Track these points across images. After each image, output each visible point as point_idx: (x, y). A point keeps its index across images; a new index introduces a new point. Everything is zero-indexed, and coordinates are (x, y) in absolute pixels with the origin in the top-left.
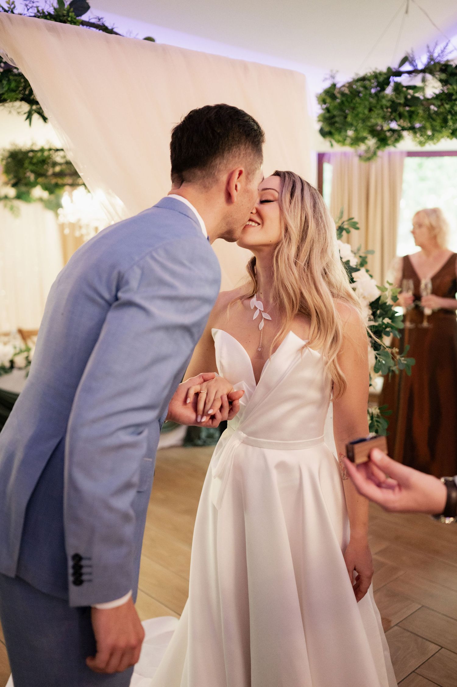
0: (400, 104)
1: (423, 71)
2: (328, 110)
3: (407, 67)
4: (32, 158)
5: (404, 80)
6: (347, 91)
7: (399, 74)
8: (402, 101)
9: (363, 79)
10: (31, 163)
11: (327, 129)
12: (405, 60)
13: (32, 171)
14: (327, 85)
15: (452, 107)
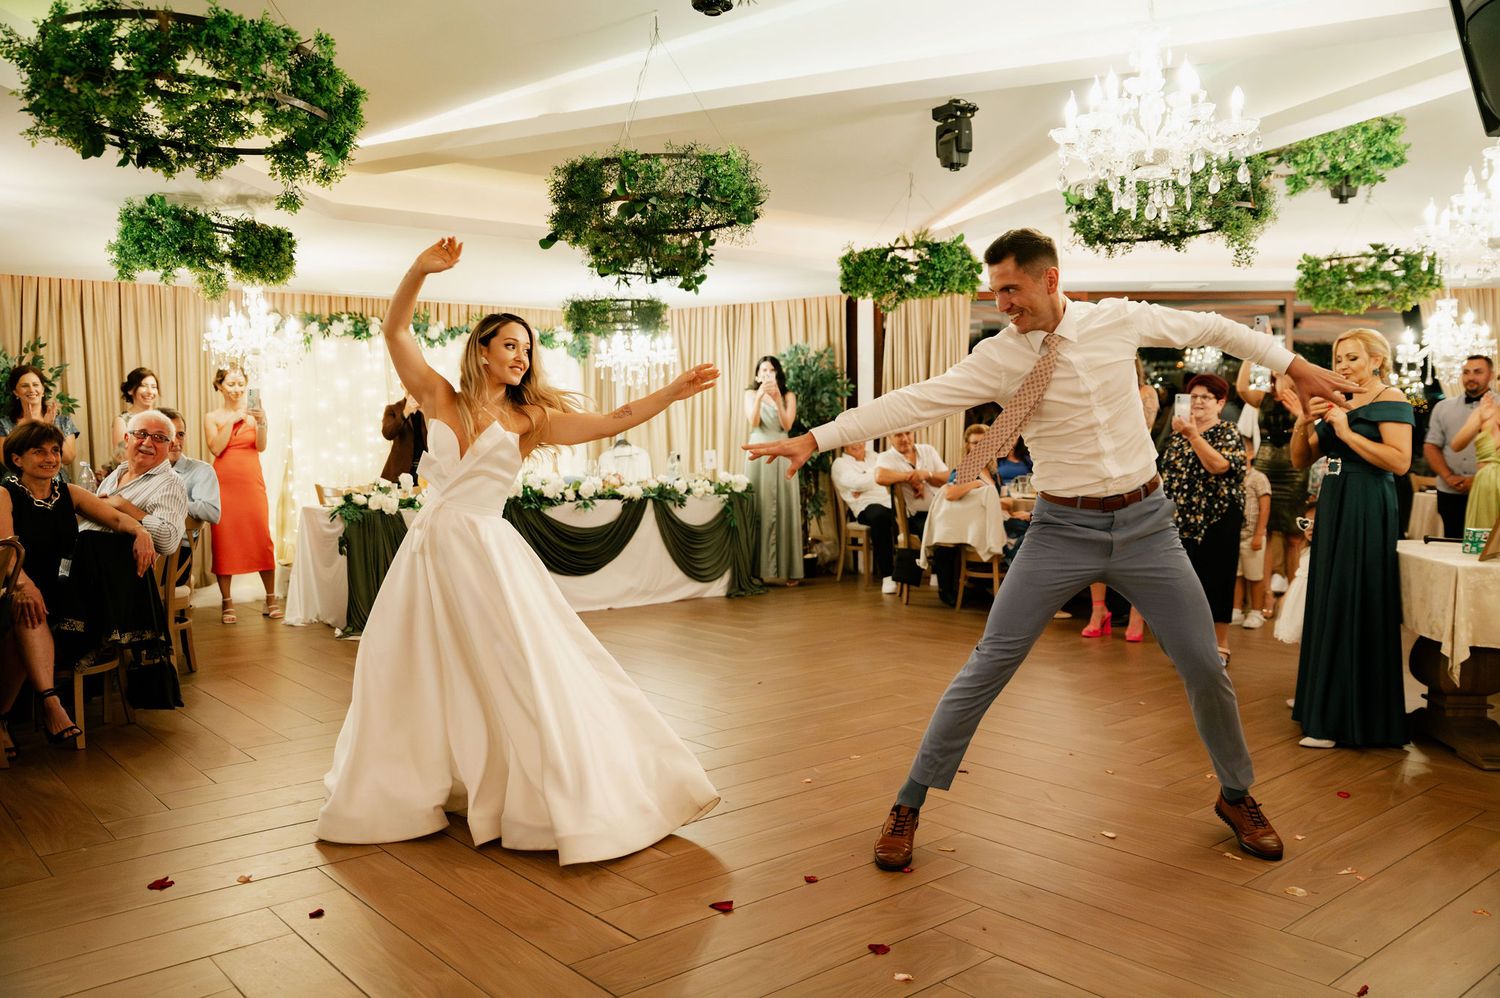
0: (895, 272)
1: (914, 247)
2: (846, 272)
3: (901, 244)
4: (596, 307)
5: (899, 253)
6: (858, 260)
7: (892, 249)
8: (897, 270)
9: (868, 253)
10: (594, 312)
11: (845, 288)
12: (898, 240)
13: (594, 319)
14: (845, 253)
15: (934, 274)
